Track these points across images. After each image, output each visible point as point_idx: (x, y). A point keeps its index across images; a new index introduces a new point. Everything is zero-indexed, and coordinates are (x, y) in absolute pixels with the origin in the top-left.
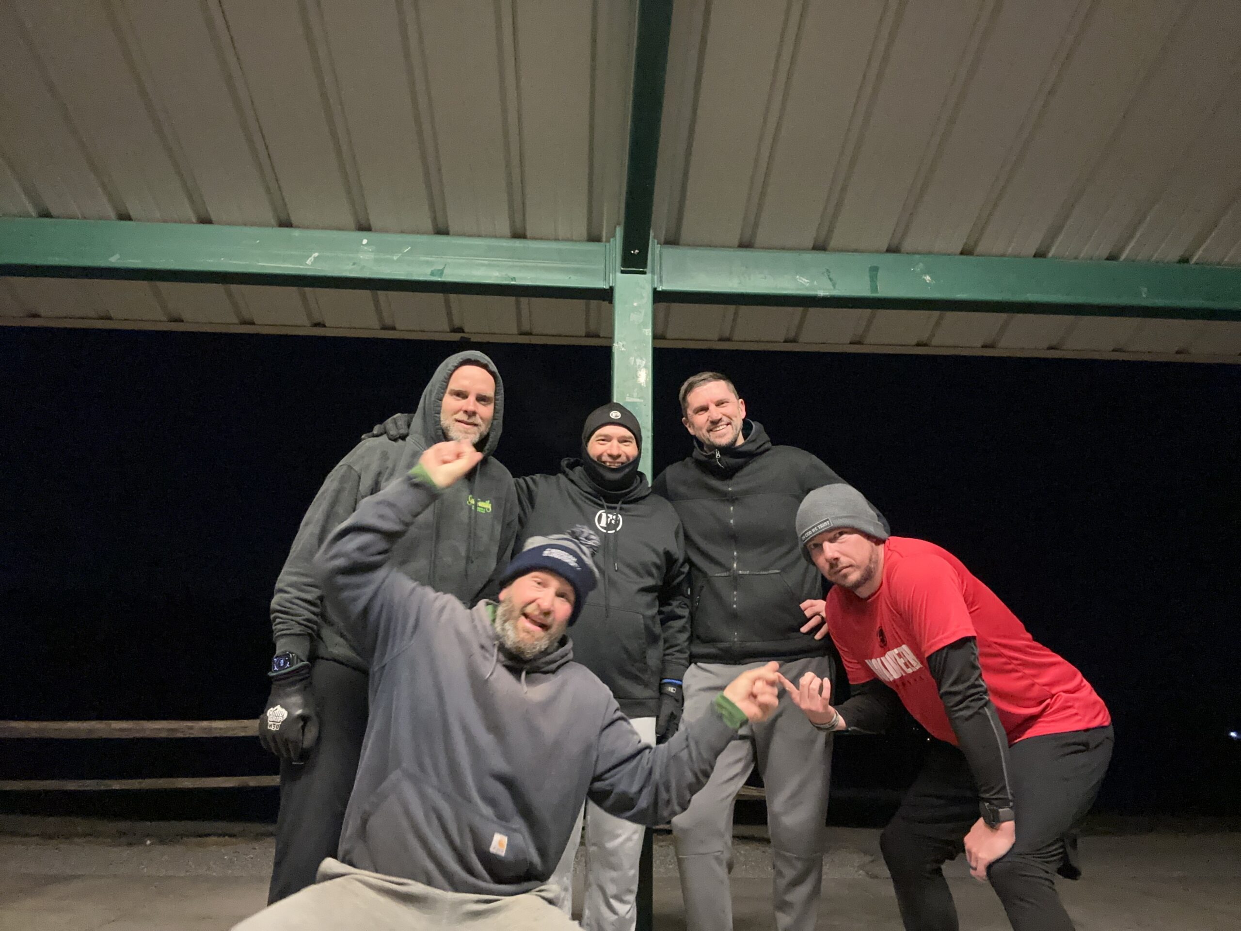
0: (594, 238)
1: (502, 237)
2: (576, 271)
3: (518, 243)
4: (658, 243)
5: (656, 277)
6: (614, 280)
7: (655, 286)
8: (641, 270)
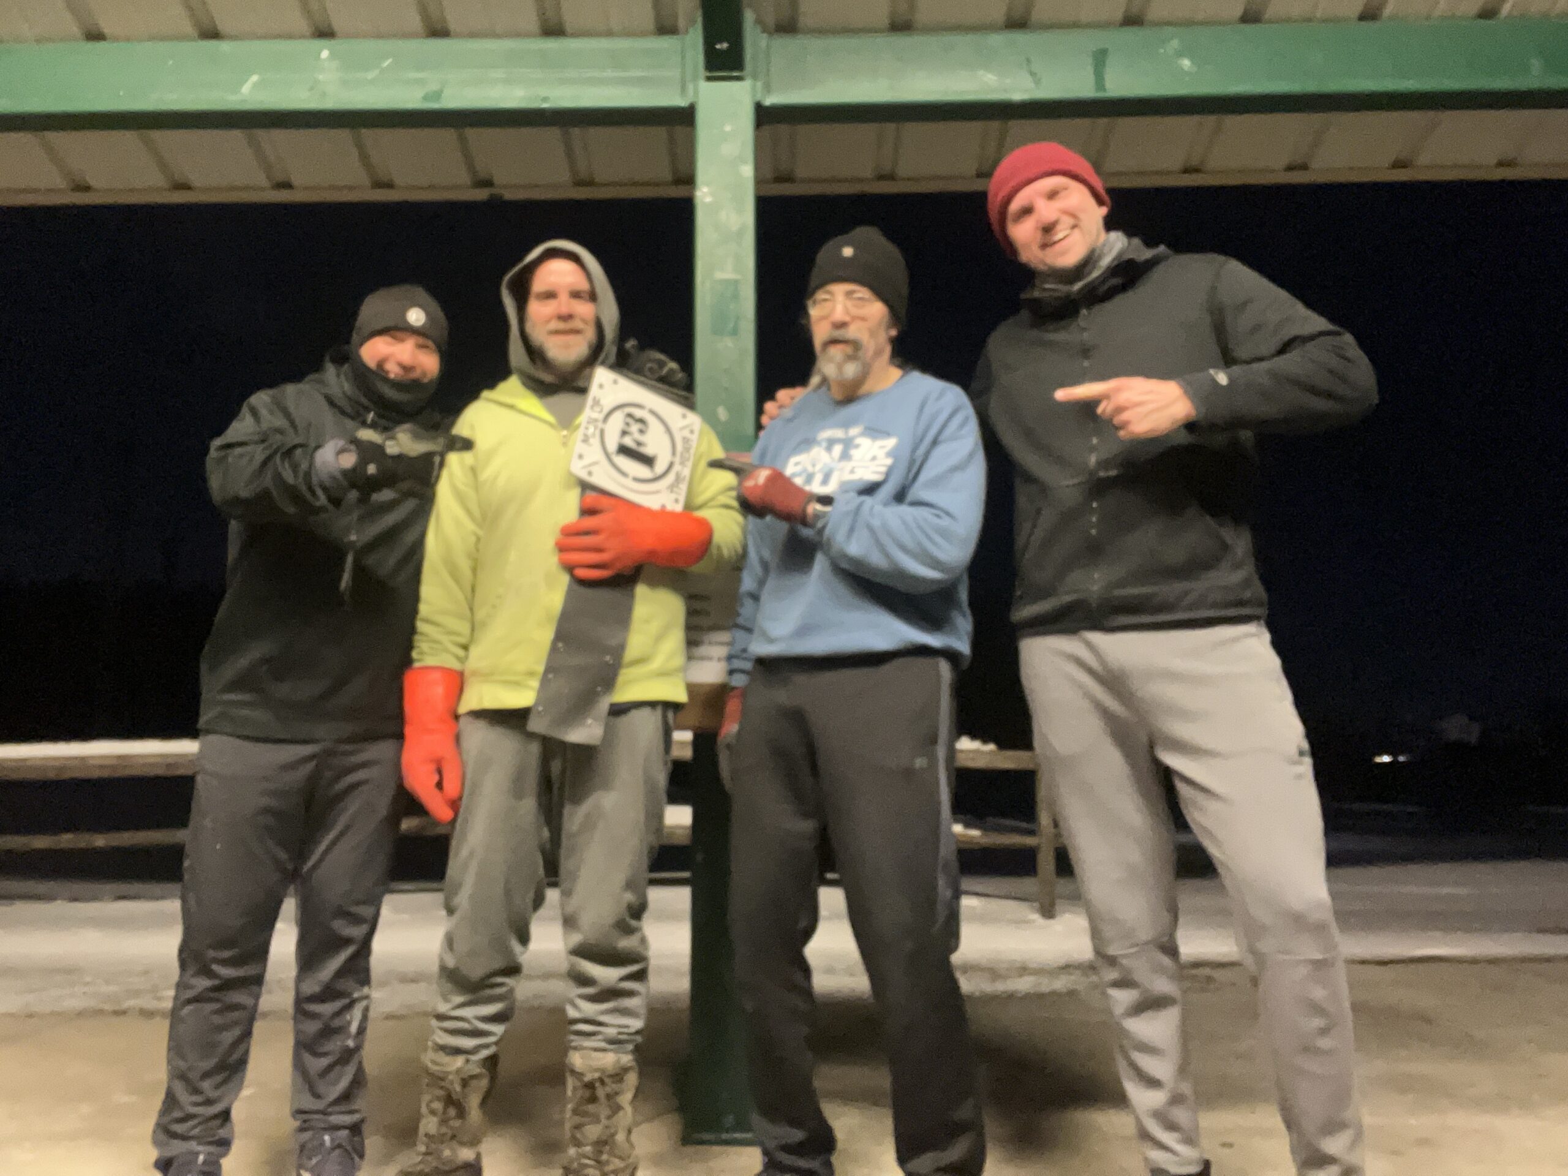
0: (665, 28)
1: (527, 35)
2: (641, 82)
3: (552, 44)
4: (764, 31)
5: (759, 84)
6: (696, 92)
7: (759, 97)
8: (735, 74)
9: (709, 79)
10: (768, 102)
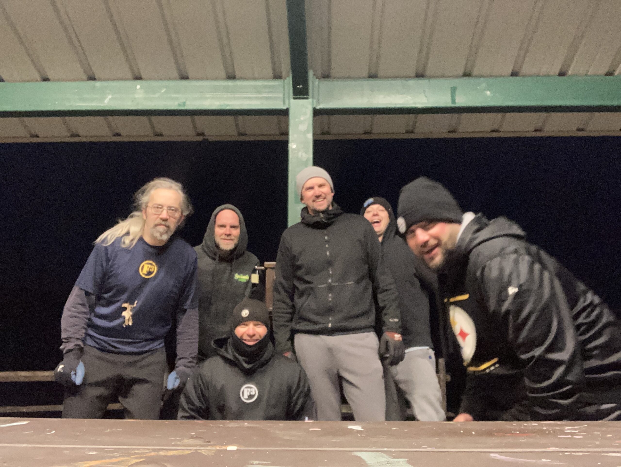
0: (277, 76)
1: (221, 79)
2: (267, 98)
3: (230, 83)
4: (317, 78)
5: (315, 101)
6: (289, 104)
7: (315, 106)
8: (305, 97)
9: (295, 99)
10: (318, 107)
